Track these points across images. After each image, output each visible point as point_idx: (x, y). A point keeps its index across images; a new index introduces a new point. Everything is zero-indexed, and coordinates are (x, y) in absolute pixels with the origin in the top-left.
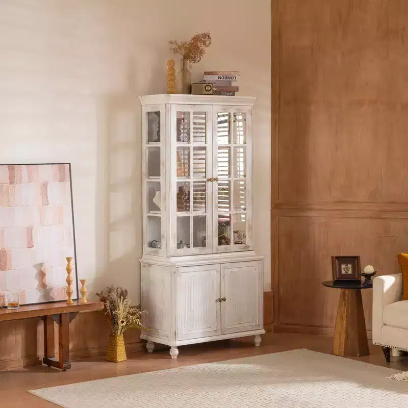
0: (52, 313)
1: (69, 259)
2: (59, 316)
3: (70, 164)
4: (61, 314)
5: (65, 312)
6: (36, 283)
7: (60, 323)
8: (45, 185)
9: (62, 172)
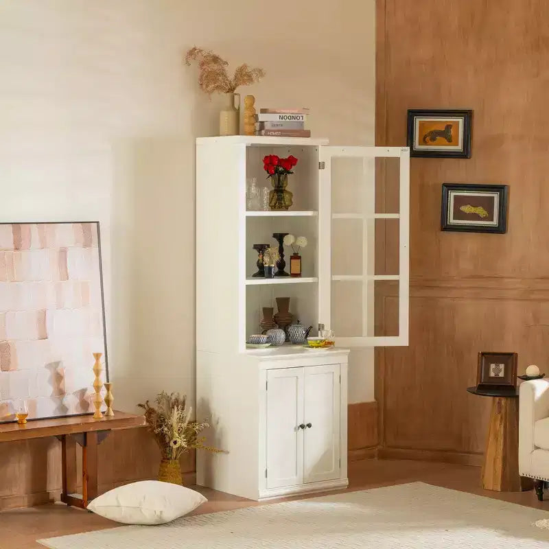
0: (74, 431)
1: (97, 356)
2: (82, 435)
3: (98, 222)
4: (85, 434)
5: (91, 430)
6: (50, 389)
7: (85, 444)
8: (63, 252)
9: (87, 233)
